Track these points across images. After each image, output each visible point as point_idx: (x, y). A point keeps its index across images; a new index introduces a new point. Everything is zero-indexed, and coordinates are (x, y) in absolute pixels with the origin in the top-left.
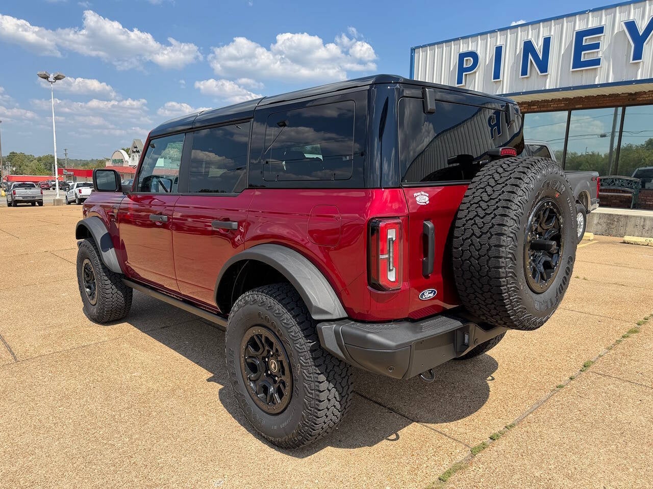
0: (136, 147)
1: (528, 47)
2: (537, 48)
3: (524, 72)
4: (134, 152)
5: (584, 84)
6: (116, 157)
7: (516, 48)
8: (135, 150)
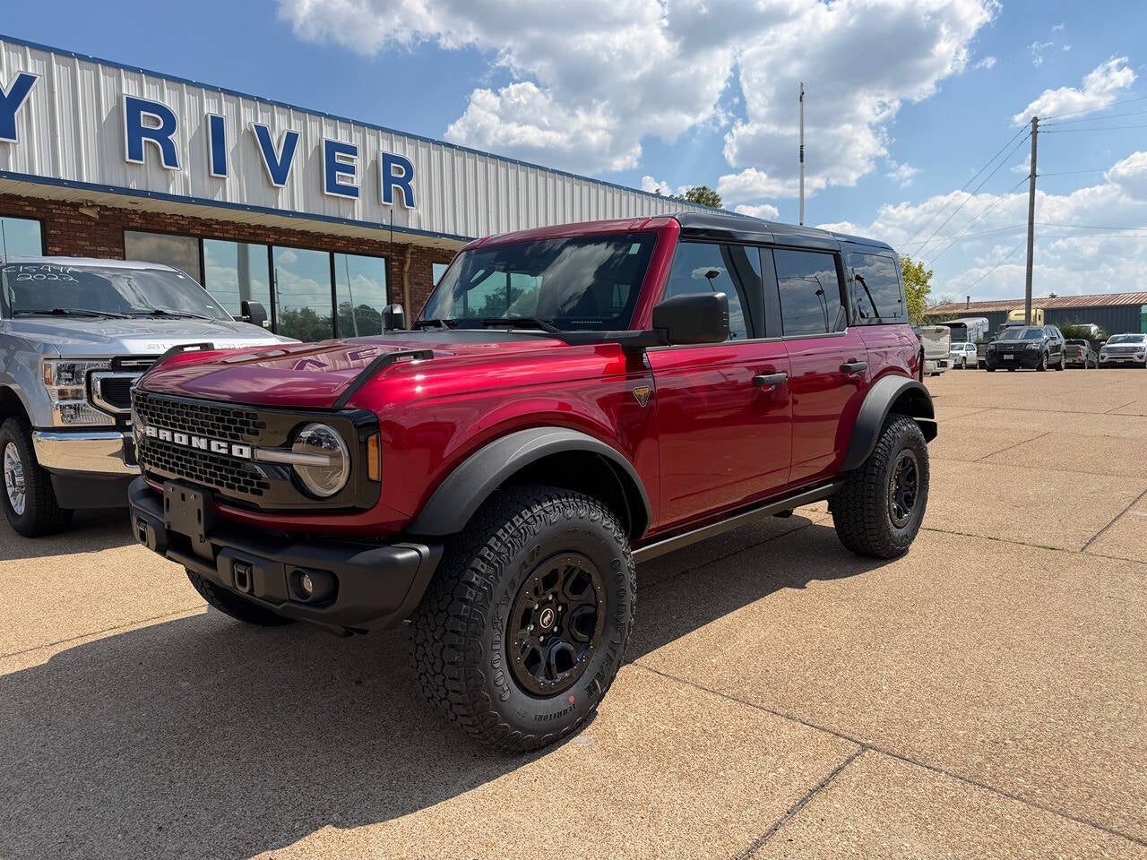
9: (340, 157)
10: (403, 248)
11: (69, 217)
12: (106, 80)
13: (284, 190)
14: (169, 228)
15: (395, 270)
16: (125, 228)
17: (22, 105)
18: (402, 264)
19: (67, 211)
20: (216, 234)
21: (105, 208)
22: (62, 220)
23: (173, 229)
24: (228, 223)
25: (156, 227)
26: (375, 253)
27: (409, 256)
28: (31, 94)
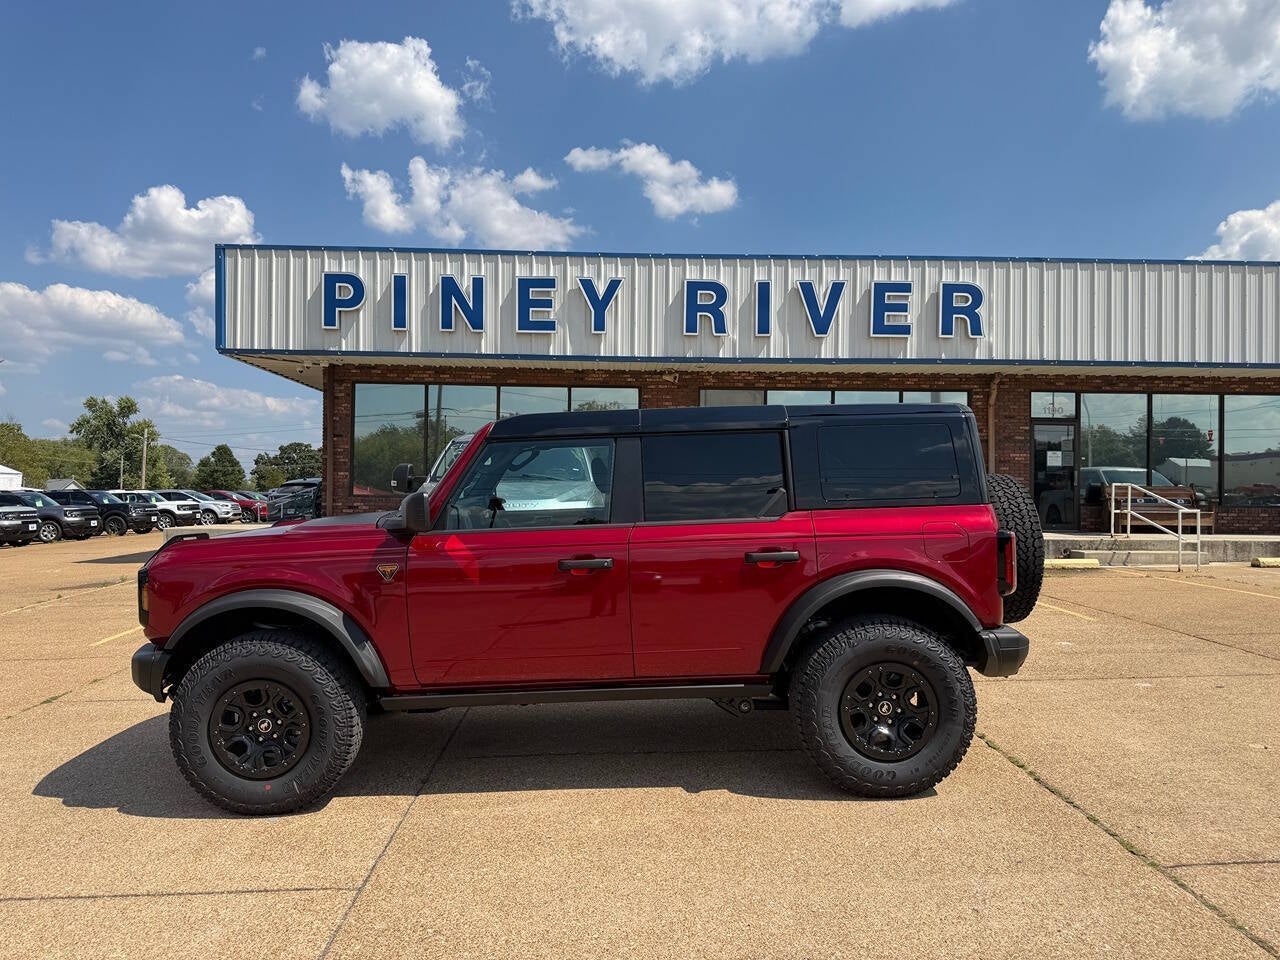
1: (449, 286)
2: (463, 290)
3: (447, 324)
5: (534, 352)
7: (428, 284)
9: (889, 298)
10: (987, 379)
11: (658, 383)
12: (673, 270)
13: (828, 339)
14: (736, 385)
15: (979, 403)
16: (700, 388)
17: (612, 301)
18: (988, 396)
19: (657, 378)
20: (780, 385)
21: (681, 373)
22: (653, 387)
23: (741, 385)
24: (791, 374)
25: (727, 384)
26: (953, 387)
27: (995, 387)
28: (619, 292)
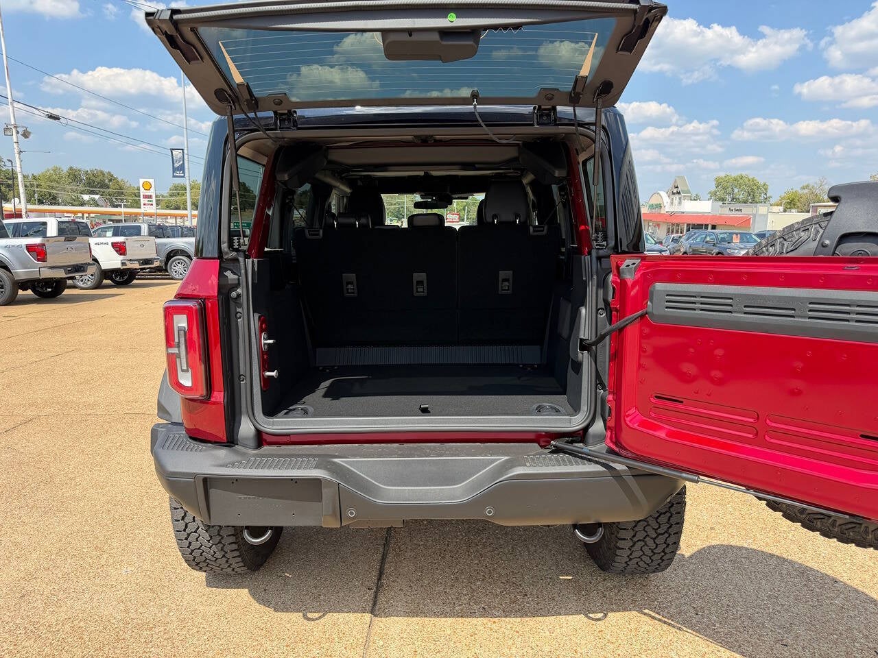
0: (677, 187)
4: (673, 194)
6: (654, 201)
8: (675, 191)
